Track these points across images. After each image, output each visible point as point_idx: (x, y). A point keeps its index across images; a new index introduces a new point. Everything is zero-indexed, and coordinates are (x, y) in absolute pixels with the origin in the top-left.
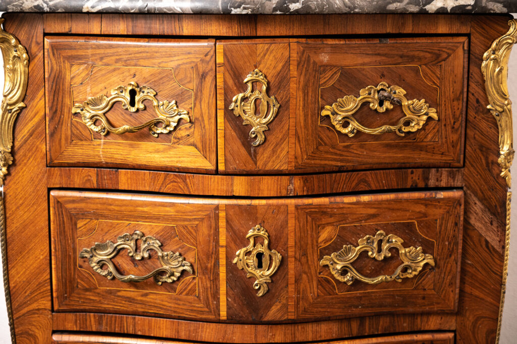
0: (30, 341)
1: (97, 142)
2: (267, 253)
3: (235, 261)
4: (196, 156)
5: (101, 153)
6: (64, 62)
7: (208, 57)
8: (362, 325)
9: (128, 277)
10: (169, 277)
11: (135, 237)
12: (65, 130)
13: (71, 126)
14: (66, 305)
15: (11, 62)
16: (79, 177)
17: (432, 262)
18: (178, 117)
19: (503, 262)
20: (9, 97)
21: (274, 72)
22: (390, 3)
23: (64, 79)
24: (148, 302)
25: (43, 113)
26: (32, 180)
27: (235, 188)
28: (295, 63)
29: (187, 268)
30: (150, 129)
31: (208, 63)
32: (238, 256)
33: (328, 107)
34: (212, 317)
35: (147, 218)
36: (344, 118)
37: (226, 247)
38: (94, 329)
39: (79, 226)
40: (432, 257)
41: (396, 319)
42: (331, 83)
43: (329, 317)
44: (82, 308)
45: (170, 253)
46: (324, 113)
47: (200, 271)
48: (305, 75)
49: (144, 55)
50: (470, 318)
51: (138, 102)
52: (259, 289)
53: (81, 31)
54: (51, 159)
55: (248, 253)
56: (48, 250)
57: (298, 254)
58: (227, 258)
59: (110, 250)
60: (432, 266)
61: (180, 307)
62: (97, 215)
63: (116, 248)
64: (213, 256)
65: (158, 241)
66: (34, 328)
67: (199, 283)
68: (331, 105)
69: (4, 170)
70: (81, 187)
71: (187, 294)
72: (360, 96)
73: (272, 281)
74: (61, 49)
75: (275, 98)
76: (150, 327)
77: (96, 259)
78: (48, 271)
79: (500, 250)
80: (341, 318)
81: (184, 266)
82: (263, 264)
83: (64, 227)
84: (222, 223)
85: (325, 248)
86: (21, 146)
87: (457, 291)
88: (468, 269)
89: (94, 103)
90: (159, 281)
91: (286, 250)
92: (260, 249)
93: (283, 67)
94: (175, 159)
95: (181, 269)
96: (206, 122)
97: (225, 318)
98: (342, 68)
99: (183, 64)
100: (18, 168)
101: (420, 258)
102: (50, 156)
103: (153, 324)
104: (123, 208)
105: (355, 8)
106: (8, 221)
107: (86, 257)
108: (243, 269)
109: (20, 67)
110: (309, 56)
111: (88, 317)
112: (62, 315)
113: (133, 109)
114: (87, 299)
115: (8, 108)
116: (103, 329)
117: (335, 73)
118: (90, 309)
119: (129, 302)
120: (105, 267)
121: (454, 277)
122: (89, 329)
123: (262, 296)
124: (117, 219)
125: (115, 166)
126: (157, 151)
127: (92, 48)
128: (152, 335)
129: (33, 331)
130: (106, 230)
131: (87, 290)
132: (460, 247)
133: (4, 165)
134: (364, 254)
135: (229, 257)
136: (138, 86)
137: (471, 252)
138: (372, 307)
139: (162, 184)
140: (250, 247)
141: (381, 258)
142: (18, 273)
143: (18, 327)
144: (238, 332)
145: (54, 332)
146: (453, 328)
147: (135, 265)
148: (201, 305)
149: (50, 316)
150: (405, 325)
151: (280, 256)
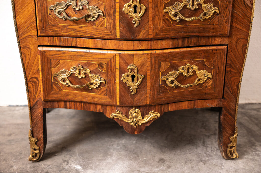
0: (28, 50)
2: (139, 6)
3: (123, 10)
8: (183, 41)
9: (73, 18)
10: (92, 18)
14: (44, 33)
17: (218, 11)
19: (252, 11)
24: (82, 31)
29: (100, 13)
32: (125, 7)
34: (113, 37)
38: (57, 45)
40: (218, 9)
41: (200, 39)
43: (168, 37)
44: (51, 34)
45: (92, 6)
47: (107, 15)
50: (235, 39)
52: (135, 23)
55: (130, 6)
56: (34, 6)
57: (153, 6)
58: (120, 8)
59: (64, 6)
60: (218, 13)
61: (98, 33)
63: (66, 4)
64: (113, 7)
65: (86, 1)
66: (29, 44)
67: (107, 21)
71: (101, 26)
73: (141, 20)
76: (84, 43)
77: (57, 10)
78: (35, 17)
79: (250, 5)
80: (174, 38)
81: (99, 13)
85: (167, 4)
87: (229, 25)
88: (235, 15)
90: (87, 20)
91: (148, 5)
95: (98, 14)
97: (119, 38)
101: (212, 9)
103: (85, 41)
107: (52, 10)
108: (127, 13)
111: (54, 39)
112: (42, 38)
114: (53, 30)
116: (62, 45)
118: (55, 35)
119: (73, 31)
120: (61, 14)
121: (228, 19)
122: (55, 45)
123: (136, 27)
128: (85, 47)
129: (29, 46)
131: (53, 26)
132: (231, 4)
134: (185, 7)
135: (121, 8)
137: (236, 6)
138: (188, 33)
141: (193, 9)
142: (20, 18)
143: (22, 44)
144: (125, 45)
145: (39, 46)
146: (226, 44)
147: (76, 13)
148: (108, 32)
149: (36, 38)
150: (204, 42)
151: (145, 7)
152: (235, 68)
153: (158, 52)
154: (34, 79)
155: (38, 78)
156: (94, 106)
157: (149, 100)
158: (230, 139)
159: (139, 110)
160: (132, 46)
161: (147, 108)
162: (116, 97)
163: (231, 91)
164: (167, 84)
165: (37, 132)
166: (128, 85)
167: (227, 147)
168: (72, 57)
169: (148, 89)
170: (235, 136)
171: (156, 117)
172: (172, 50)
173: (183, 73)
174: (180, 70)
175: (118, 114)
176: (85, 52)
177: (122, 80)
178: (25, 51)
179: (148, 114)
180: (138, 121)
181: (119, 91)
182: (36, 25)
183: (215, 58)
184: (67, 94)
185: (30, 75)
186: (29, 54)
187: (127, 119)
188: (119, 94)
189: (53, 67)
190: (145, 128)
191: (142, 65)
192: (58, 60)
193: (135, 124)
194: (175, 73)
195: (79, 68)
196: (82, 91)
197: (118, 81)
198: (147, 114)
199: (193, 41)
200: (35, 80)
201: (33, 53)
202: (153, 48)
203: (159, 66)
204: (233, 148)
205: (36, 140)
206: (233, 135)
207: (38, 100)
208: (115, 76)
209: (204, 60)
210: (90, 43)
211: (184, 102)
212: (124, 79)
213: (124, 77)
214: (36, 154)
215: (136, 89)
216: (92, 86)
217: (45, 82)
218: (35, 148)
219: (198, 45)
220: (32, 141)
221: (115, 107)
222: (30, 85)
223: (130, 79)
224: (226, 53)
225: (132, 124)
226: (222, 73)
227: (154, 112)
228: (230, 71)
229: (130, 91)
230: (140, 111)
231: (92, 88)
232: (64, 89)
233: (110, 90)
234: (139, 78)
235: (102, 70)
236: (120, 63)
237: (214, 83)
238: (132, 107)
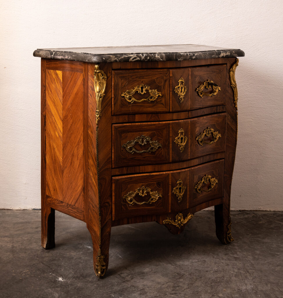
1: (129, 105)
4: (163, 108)
5: (130, 109)
6: (119, 79)
7: (167, 75)
10: (154, 150)
11: (142, 137)
12: (119, 103)
13: (121, 101)
14: (117, 165)
15: (101, 80)
16: (122, 119)
18: (158, 95)
20: (100, 93)
22: (212, 55)
23: (119, 84)
24: (146, 160)
25: (111, 97)
26: (106, 121)
27: (174, 117)
30: (148, 100)
31: (167, 76)
32: (176, 139)
34: (167, 162)
35: (146, 130)
37: (172, 137)
38: (125, 173)
39: (122, 136)
45: (154, 141)
49: (146, 75)
51: (144, 91)
53: (124, 68)
54: (114, 113)
56: (111, 146)
58: (172, 141)
60: (220, 137)
61: (157, 160)
62: (129, 131)
63: (135, 142)
64: (168, 140)
65: (150, 138)
67: (163, 150)
70: (123, 122)
71: (159, 155)
73: (185, 147)
74: (118, 74)
77: (128, 147)
78: (111, 154)
81: (159, 145)
82: (183, 142)
83: (117, 137)
84: (171, 129)
86: (103, 109)
87: (226, 145)
88: (227, 138)
89: (129, 92)
90: (150, 152)
91: (189, 136)
92: (182, 136)
94: (156, 109)
96: (166, 96)
97: (171, 161)
99: (159, 77)
100: (102, 117)
101: (218, 135)
104: (137, 128)
106: (99, 137)
107: (125, 147)
108: (177, 144)
109: (104, 81)
111: (123, 169)
112: (115, 169)
113: (142, 93)
114: (124, 162)
115: (100, 96)
116: (128, 173)
119: (139, 161)
123: (182, 152)
124: (135, 132)
125: (135, 113)
126: (150, 107)
127: (128, 73)
128: (145, 172)
130: (131, 136)
131: (124, 159)
132: (226, 130)
133: (99, 117)
136: (144, 86)
137: (228, 132)
139: (150, 118)
140: (179, 136)
142: (101, 156)
144: (174, 166)
145: (112, 176)
146: (224, 157)
147: (142, 148)
148: (164, 158)
149: (111, 170)
151: (187, 138)
152: (228, 174)
153: (192, 168)
157: (188, 205)
160: (178, 167)
161: (186, 211)
162: (169, 207)
163: (227, 191)
164: (197, 191)
166: (177, 196)
167: (227, 234)
168: (137, 181)
170: (230, 224)
171: (191, 218)
173: (204, 182)
175: (168, 220)
180: (181, 223)
182: (111, 160)
183: (219, 168)
184: (132, 211)
187: (174, 222)
189: (123, 191)
191: (185, 179)
192: (127, 185)
194: (201, 182)
195: (142, 189)
197: (170, 194)
198: (186, 217)
201: (107, 182)
202: (189, 166)
203: (194, 178)
204: (230, 234)
208: (168, 190)
209: (213, 171)
212: (175, 191)
215: (182, 198)
216: (153, 201)
221: (167, 215)
223: (178, 191)
224: (224, 164)
225: (178, 225)
227: (190, 214)
229: (178, 200)
230: (182, 215)
232: (130, 208)
233: (165, 202)
234: (184, 189)
235: (160, 188)
236: (172, 180)
238: (177, 213)
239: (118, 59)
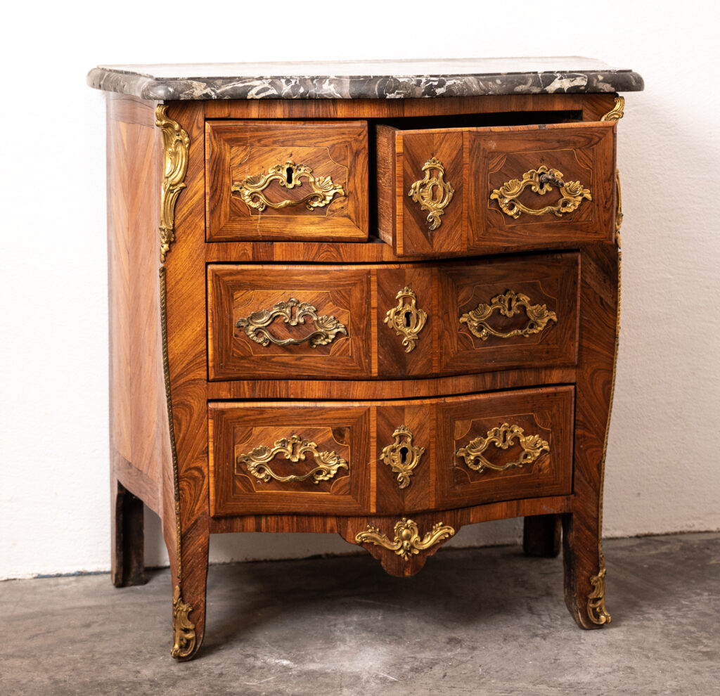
0: (186, 411)
1: (255, 217)
2: (414, 312)
3: (385, 321)
4: (350, 226)
5: (258, 227)
6: (224, 144)
7: (361, 137)
8: (494, 379)
9: (288, 340)
10: (324, 340)
11: (291, 304)
12: (225, 208)
13: (230, 203)
14: (222, 373)
15: (173, 146)
16: (235, 251)
17: (555, 318)
18: (334, 191)
19: (616, 316)
20: (170, 179)
21: (449, 159)
22: (517, 86)
23: (224, 159)
24: (302, 365)
25: (202, 192)
26: (190, 255)
27: (384, 255)
28: (468, 151)
29: (340, 330)
30: (307, 204)
31: (361, 141)
32: (389, 316)
33: (496, 191)
34: (364, 375)
35: (301, 286)
36: (510, 201)
37: (377, 308)
38: (247, 396)
39: (235, 297)
40: (554, 313)
41: (523, 372)
42: (498, 168)
43: (467, 371)
44: (236, 375)
45: (324, 317)
46: (493, 197)
47: (353, 332)
48: (476, 162)
49: (301, 136)
50: (588, 371)
51: (295, 179)
52: (408, 345)
53: (239, 116)
54: (210, 234)
55: (397, 313)
56: (205, 322)
57: (440, 313)
58: (378, 319)
59: (266, 318)
60: (554, 322)
61: (334, 367)
62: (254, 286)
63: (272, 316)
64: (365, 318)
65: (313, 307)
66: (189, 398)
67: (352, 343)
68: (499, 189)
69: (166, 246)
70: (238, 260)
71: (340, 355)
72: (523, 179)
73: (419, 339)
74: (221, 133)
75: (451, 184)
76: (303, 390)
77: (251, 328)
78: (205, 342)
79: (612, 306)
80: (477, 371)
81: (338, 328)
82: (411, 323)
83: (221, 299)
84: (374, 287)
85: (464, 307)
86: (181, 224)
87: (577, 344)
88: (586, 325)
89: (253, 181)
90: (314, 344)
91: (431, 309)
92: (408, 308)
93: (457, 154)
94: (330, 230)
95: (336, 331)
96: (359, 195)
97: (376, 375)
98: (507, 154)
99: (338, 143)
100: (178, 245)
101: (544, 315)
102: (210, 232)
103: (306, 387)
104: (279, 278)
105: (489, 91)
106: (168, 295)
107: (242, 327)
108: (393, 328)
109: (181, 150)
110: (479, 144)
111: (242, 386)
112: (217, 384)
113: (291, 186)
114: (242, 367)
115: (171, 188)
116: (257, 396)
117: (502, 159)
118: (244, 377)
119: (283, 366)
120: (261, 335)
122: (242, 397)
123: (410, 352)
124: (273, 289)
125: (271, 239)
126: (312, 224)
127: (251, 131)
128: (305, 397)
129: (188, 401)
130: (261, 299)
131: (242, 358)
133: (166, 243)
134: (497, 312)
136: (295, 165)
137: (587, 308)
138: (503, 361)
139: (316, 254)
140: (399, 307)
141: (512, 315)
142: (176, 345)
143: (175, 398)
144: (386, 389)
145: (209, 401)
146: (573, 381)
147: (290, 331)
148: (354, 364)
149: (206, 385)
150: (531, 379)
151: (425, 315)
152: (592, 429)
153: (449, 400)
154: (193, 471)
155: (203, 468)
156: (320, 520)
157: (434, 499)
158: (592, 581)
159: (415, 521)
160: (401, 391)
161: (430, 517)
162: (369, 497)
163: (588, 479)
164: (467, 465)
165: (192, 590)
166: (394, 470)
167: (587, 599)
168: (278, 420)
169: (433, 476)
170: (600, 574)
171: (447, 536)
172: (474, 397)
173: (495, 442)
174: (490, 436)
175: (371, 532)
176: (306, 408)
177: (383, 460)
178: (181, 413)
179: (431, 530)
180: (412, 547)
181: (375, 482)
182: (205, 358)
183: (554, 411)
184: (264, 498)
185: (185, 464)
186: (188, 418)
187: (389, 542)
188: (375, 490)
189: (239, 443)
190: (425, 560)
191: (421, 427)
192: (249, 428)
193: (407, 551)
194: (481, 442)
195: (292, 442)
196: (297, 489)
197: (373, 462)
198: (429, 531)
199: (511, 377)
200: (196, 473)
201: (195, 416)
202: (439, 394)
203: (452, 428)
204: (599, 603)
205: (190, 609)
206: (597, 574)
207: (199, 518)
208: (368, 452)
209: (532, 415)
210: (316, 388)
211: (498, 504)
212: (387, 456)
213: (385, 453)
214: (188, 641)
215: (410, 476)
216: (321, 478)
217: (221, 476)
218: (188, 627)
219: (520, 385)
220: (182, 610)
221: (366, 520)
222: (184, 484)
223: (397, 456)
224: (573, 399)
225: (401, 552)
226: (568, 439)
227: (442, 526)
228: (584, 436)
229: (397, 482)
230: (415, 524)
231: (320, 481)
232: (258, 489)
233: (357, 482)
234: (415, 454)
235: (342, 442)
236: (378, 425)
237: (554, 461)
238: (398, 517)
239: (213, 91)
